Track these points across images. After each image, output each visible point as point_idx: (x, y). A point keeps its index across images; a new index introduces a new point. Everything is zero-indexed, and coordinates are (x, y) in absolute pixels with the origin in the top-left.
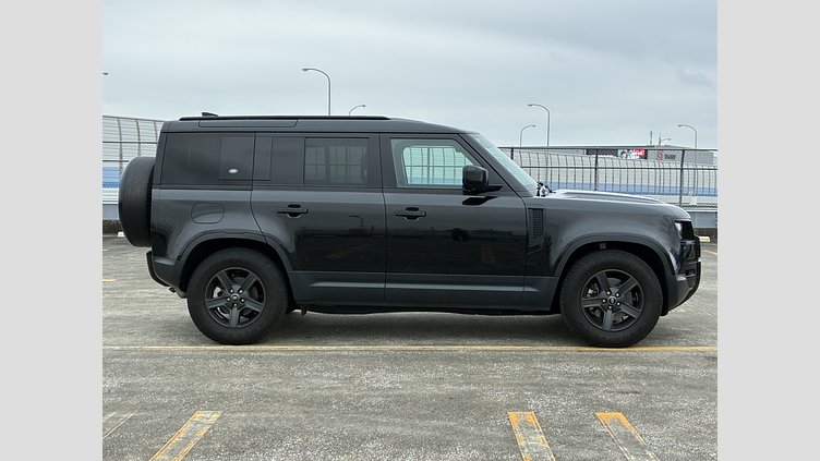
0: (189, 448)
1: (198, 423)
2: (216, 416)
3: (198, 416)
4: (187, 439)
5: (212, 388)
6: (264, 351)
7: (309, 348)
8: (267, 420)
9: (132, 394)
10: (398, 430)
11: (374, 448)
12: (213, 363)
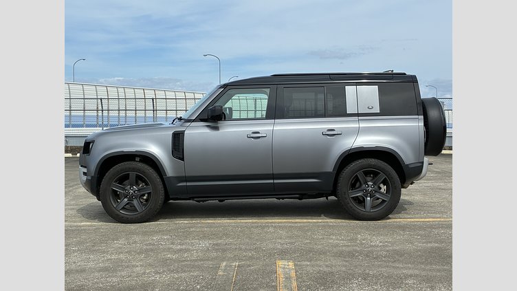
0: (294, 284)
1: (284, 268)
2: (291, 264)
3: (280, 263)
4: (288, 278)
5: (271, 246)
6: (279, 223)
7: (305, 221)
8: (327, 266)
9: (224, 251)
10: (417, 272)
11: (414, 284)
12: (256, 231)
